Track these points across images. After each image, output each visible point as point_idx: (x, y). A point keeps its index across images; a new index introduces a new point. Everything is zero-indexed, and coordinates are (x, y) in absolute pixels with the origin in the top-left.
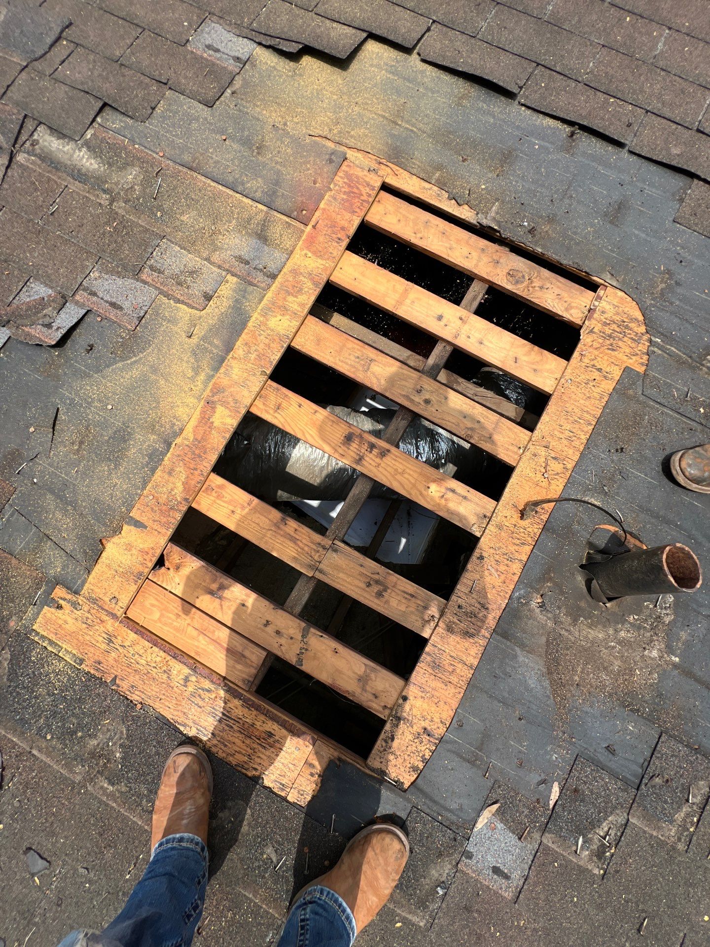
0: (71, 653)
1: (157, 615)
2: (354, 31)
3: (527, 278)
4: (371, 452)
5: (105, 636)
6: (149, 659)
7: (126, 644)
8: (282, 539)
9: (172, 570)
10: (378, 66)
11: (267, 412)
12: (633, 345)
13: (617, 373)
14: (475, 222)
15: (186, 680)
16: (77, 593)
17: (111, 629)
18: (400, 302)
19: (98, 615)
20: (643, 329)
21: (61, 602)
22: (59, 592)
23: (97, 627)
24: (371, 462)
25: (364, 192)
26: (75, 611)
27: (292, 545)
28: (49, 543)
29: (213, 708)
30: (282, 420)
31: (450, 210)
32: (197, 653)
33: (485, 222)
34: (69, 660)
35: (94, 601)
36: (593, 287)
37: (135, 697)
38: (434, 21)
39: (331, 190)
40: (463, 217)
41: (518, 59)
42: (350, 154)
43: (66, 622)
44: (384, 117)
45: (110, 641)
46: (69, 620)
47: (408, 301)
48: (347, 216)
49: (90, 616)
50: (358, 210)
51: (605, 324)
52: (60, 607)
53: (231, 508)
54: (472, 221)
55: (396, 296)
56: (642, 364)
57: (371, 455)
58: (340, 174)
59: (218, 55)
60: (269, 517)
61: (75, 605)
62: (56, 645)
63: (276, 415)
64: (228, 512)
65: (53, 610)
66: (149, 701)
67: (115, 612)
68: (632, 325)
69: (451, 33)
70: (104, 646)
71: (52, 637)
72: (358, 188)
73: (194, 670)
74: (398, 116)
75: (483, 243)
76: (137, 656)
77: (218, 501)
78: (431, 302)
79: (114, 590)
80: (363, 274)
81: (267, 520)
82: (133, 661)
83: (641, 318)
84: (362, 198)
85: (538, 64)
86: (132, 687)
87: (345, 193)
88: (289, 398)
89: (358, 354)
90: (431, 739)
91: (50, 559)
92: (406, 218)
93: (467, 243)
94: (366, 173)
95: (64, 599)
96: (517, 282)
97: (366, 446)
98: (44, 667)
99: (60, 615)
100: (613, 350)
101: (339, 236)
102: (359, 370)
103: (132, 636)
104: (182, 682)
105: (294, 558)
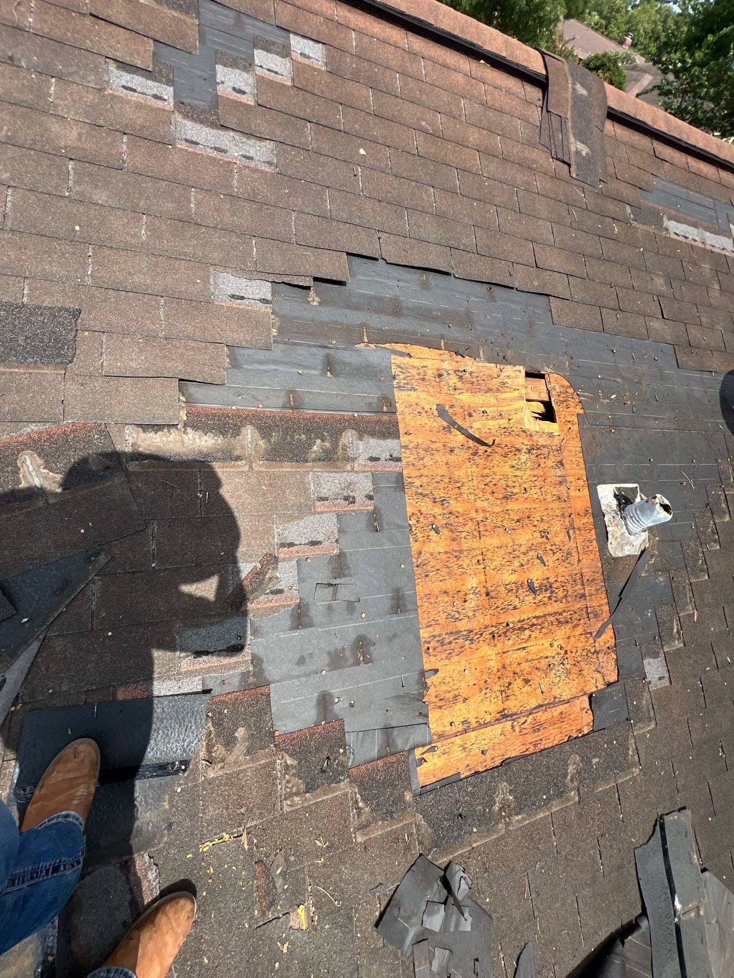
2: (337, 254)
6: (489, 737)
12: (573, 401)
20: (572, 390)
21: (423, 757)
22: (418, 752)
23: (453, 749)
26: (435, 753)
36: (542, 376)
37: (497, 762)
38: (378, 231)
43: (435, 764)
46: (435, 761)
48: (414, 394)
50: (418, 387)
51: (559, 395)
52: (425, 760)
56: (581, 409)
58: (393, 366)
59: (246, 302)
61: (433, 750)
65: (423, 766)
66: (505, 756)
67: (457, 730)
68: (567, 390)
69: (394, 238)
71: (434, 779)
83: (568, 384)
85: (450, 248)
90: (613, 649)
94: (407, 359)
95: (424, 753)
99: (429, 764)
100: (568, 408)
103: (473, 734)
104: (511, 731)
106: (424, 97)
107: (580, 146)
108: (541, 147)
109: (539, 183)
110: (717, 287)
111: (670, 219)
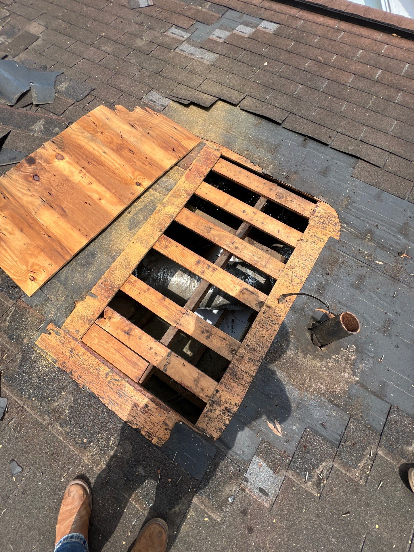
0: (52, 357)
1: (96, 341)
2: (213, 97)
3: (284, 196)
4: (208, 269)
5: (70, 349)
6: (90, 363)
7: (79, 354)
8: (162, 307)
9: (107, 319)
10: (222, 110)
11: (161, 248)
12: (334, 227)
13: (326, 239)
14: (261, 173)
15: (107, 374)
16: (59, 327)
17: (73, 346)
18: (226, 204)
19: (68, 339)
20: (338, 220)
21: (51, 331)
22: (51, 326)
23: (66, 345)
24: (208, 273)
25: (212, 158)
26: (57, 336)
27: (167, 311)
28: (50, 302)
29: (119, 390)
30: (168, 252)
31: (250, 167)
32: (114, 362)
33: (266, 173)
34: (50, 360)
35: (67, 332)
36: (315, 202)
37: (80, 382)
38: (247, 95)
39: (198, 157)
40: (256, 170)
41: (282, 110)
42: (207, 143)
43: (52, 341)
44: (223, 129)
45: (72, 352)
46: (54, 341)
47: (230, 204)
48: (205, 167)
49: (64, 339)
50: (209, 165)
51: (320, 218)
52: (50, 334)
53: (139, 291)
54: (260, 172)
55: (225, 202)
56: (338, 236)
57: (208, 271)
58: (203, 150)
59: (155, 104)
60: (157, 297)
61: (57, 333)
62: (45, 352)
63: (165, 250)
64: (138, 293)
65: (46, 335)
66: (87, 384)
67: (76, 337)
68: (333, 219)
69: (254, 100)
70: (68, 355)
71: (44, 348)
72: (210, 157)
73: (112, 369)
74: (230, 129)
75: (265, 181)
76: (84, 360)
77: (133, 288)
78: (240, 205)
79: (78, 326)
80: (210, 191)
81: (156, 298)
82: (82, 363)
83: (337, 215)
84: (212, 160)
85: (291, 113)
86: (79, 376)
87: (204, 158)
88: (172, 243)
89: (206, 225)
90: (230, 414)
91: (49, 310)
92: (231, 169)
93: (258, 181)
94: (214, 151)
95: (53, 330)
96: (280, 198)
97: (206, 266)
98: (37, 363)
99: (49, 338)
100: (324, 229)
101: (200, 175)
102: (205, 232)
103: (83, 350)
104: (105, 375)
105: (167, 317)
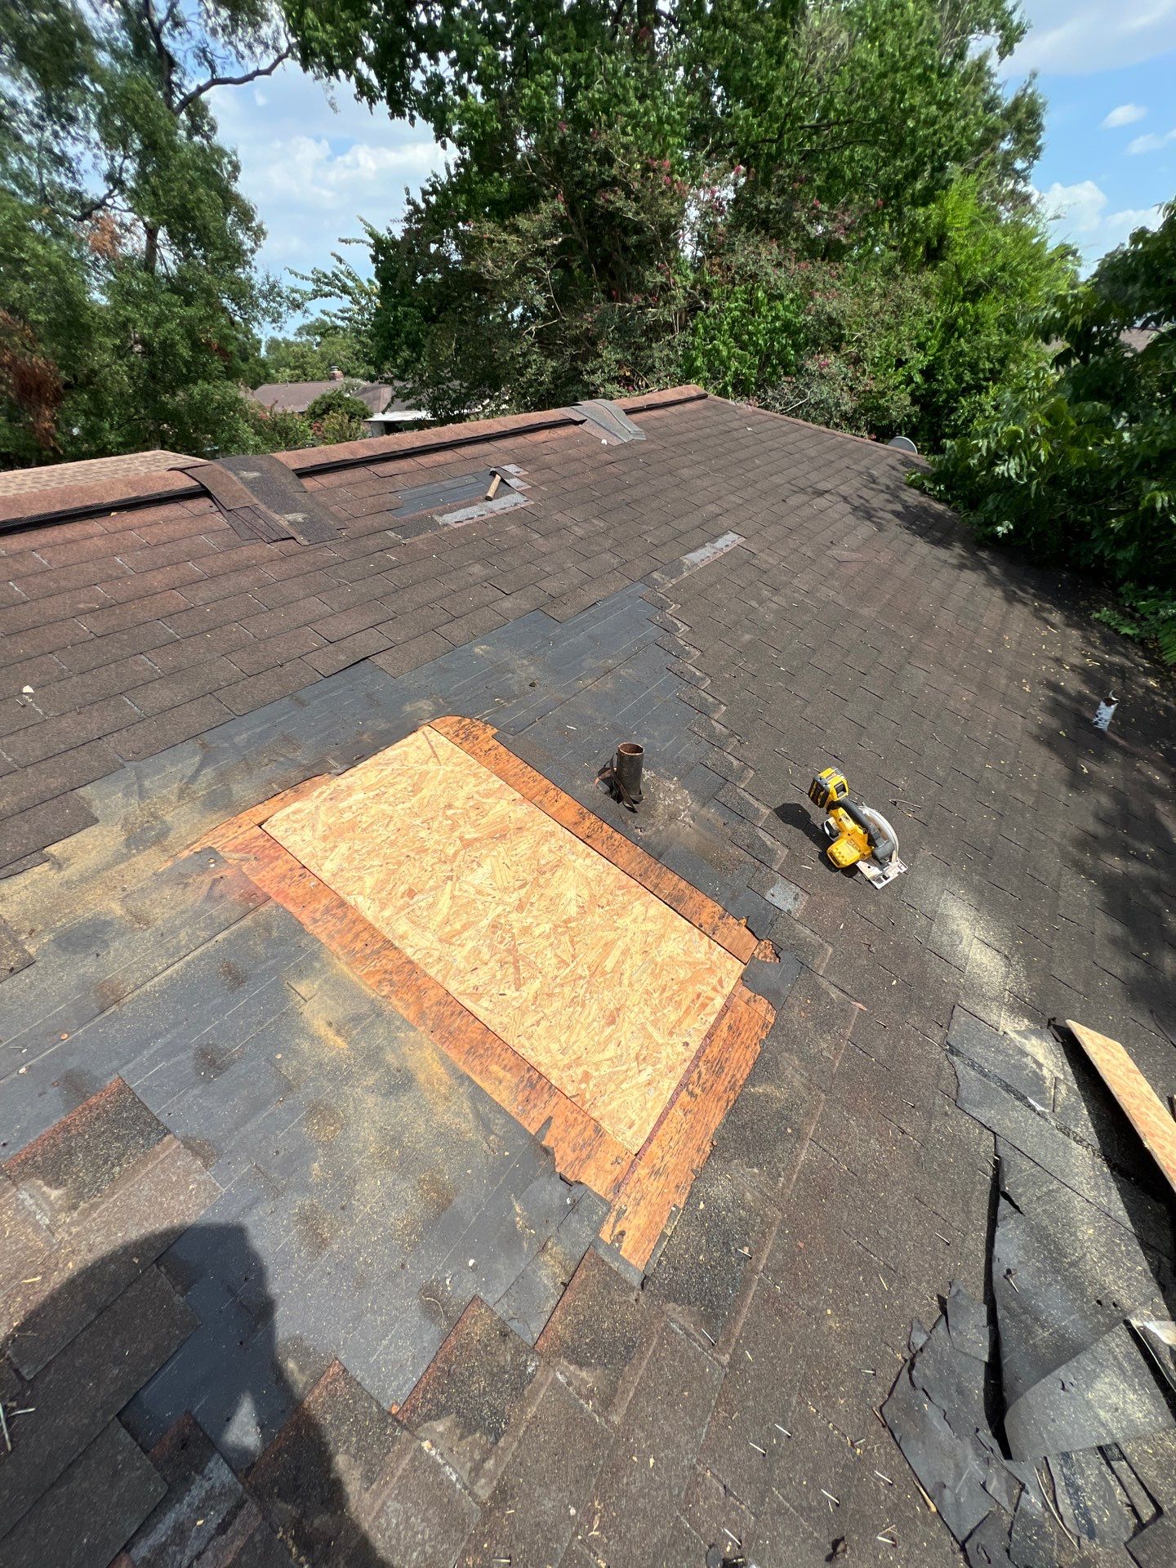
0: (668, 1221)
5: (653, 1178)
7: (661, 1155)
12: (477, 728)
16: (609, 1208)
17: (647, 1171)
19: (632, 1184)
21: (617, 1231)
22: (606, 1233)
23: (644, 1187)
25: (261, 844)
26: (627, 1213)
34: (675, 1223)
35: (618, 1187)
37: (708, 1148)
43: (638, 1228)
45: (657, 1172)
46: (636, 1222)
49: (633, 1195)
52: (622, 1234)
56: (493, 729)
61: (621, 1213)
62: (660, 1238)
65: (625, 1242)
66: (710, 1133)
67: (630, 1161)
68: (462, 724)
70: (663, 1178)
71: (652, 1244)
72: (255, 847)
76: (671, 1144)
82: (676, 1148)
83: (461, 718)
84: (267, 847)
86: (698, 1150)
95: (614, 1227)
99: (630, 1234)
100: (478, 738)
101: (297, 874)
106: (63, 583)
107: (290, 517)
108: (247, 543)
109: (270, 573)
110: (537, 536)
111: (441, 515)
